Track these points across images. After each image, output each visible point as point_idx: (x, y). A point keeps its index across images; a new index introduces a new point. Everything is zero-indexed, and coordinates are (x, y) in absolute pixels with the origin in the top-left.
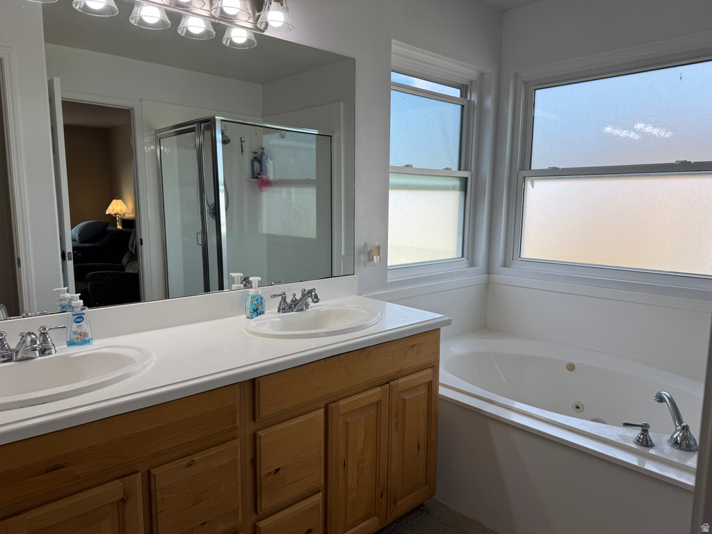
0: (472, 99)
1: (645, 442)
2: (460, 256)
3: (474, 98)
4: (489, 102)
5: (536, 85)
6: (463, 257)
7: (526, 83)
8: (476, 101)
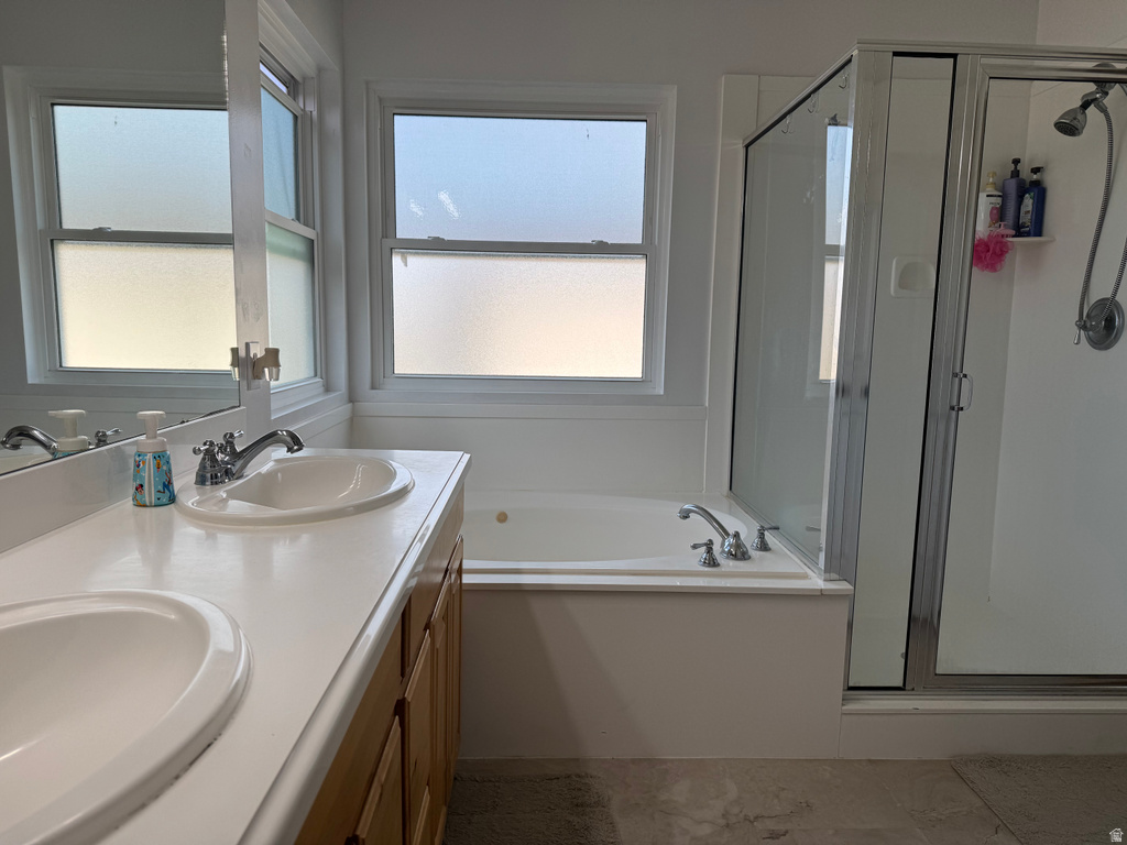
0: (308, 109)
1: (711, 562)
2: (312, 374)
3: (311, 107)
4: (334, 121)
5: (397, 107)
6: (316, 375)
7: (380, 100)
8: (315, 113)
